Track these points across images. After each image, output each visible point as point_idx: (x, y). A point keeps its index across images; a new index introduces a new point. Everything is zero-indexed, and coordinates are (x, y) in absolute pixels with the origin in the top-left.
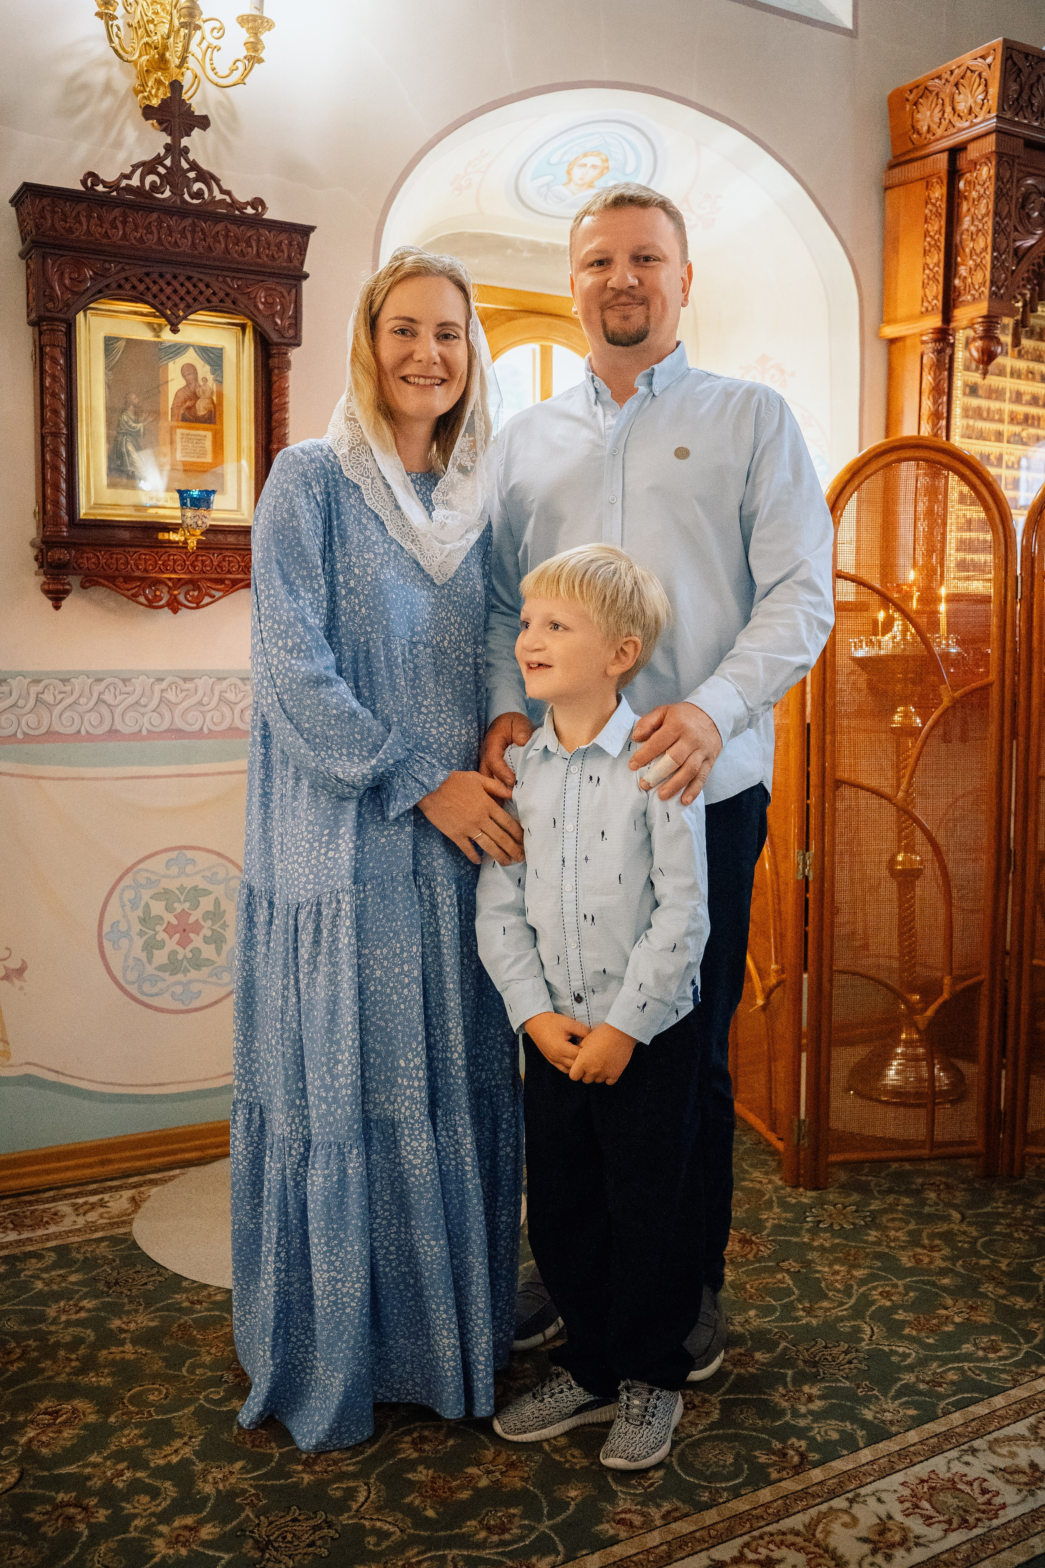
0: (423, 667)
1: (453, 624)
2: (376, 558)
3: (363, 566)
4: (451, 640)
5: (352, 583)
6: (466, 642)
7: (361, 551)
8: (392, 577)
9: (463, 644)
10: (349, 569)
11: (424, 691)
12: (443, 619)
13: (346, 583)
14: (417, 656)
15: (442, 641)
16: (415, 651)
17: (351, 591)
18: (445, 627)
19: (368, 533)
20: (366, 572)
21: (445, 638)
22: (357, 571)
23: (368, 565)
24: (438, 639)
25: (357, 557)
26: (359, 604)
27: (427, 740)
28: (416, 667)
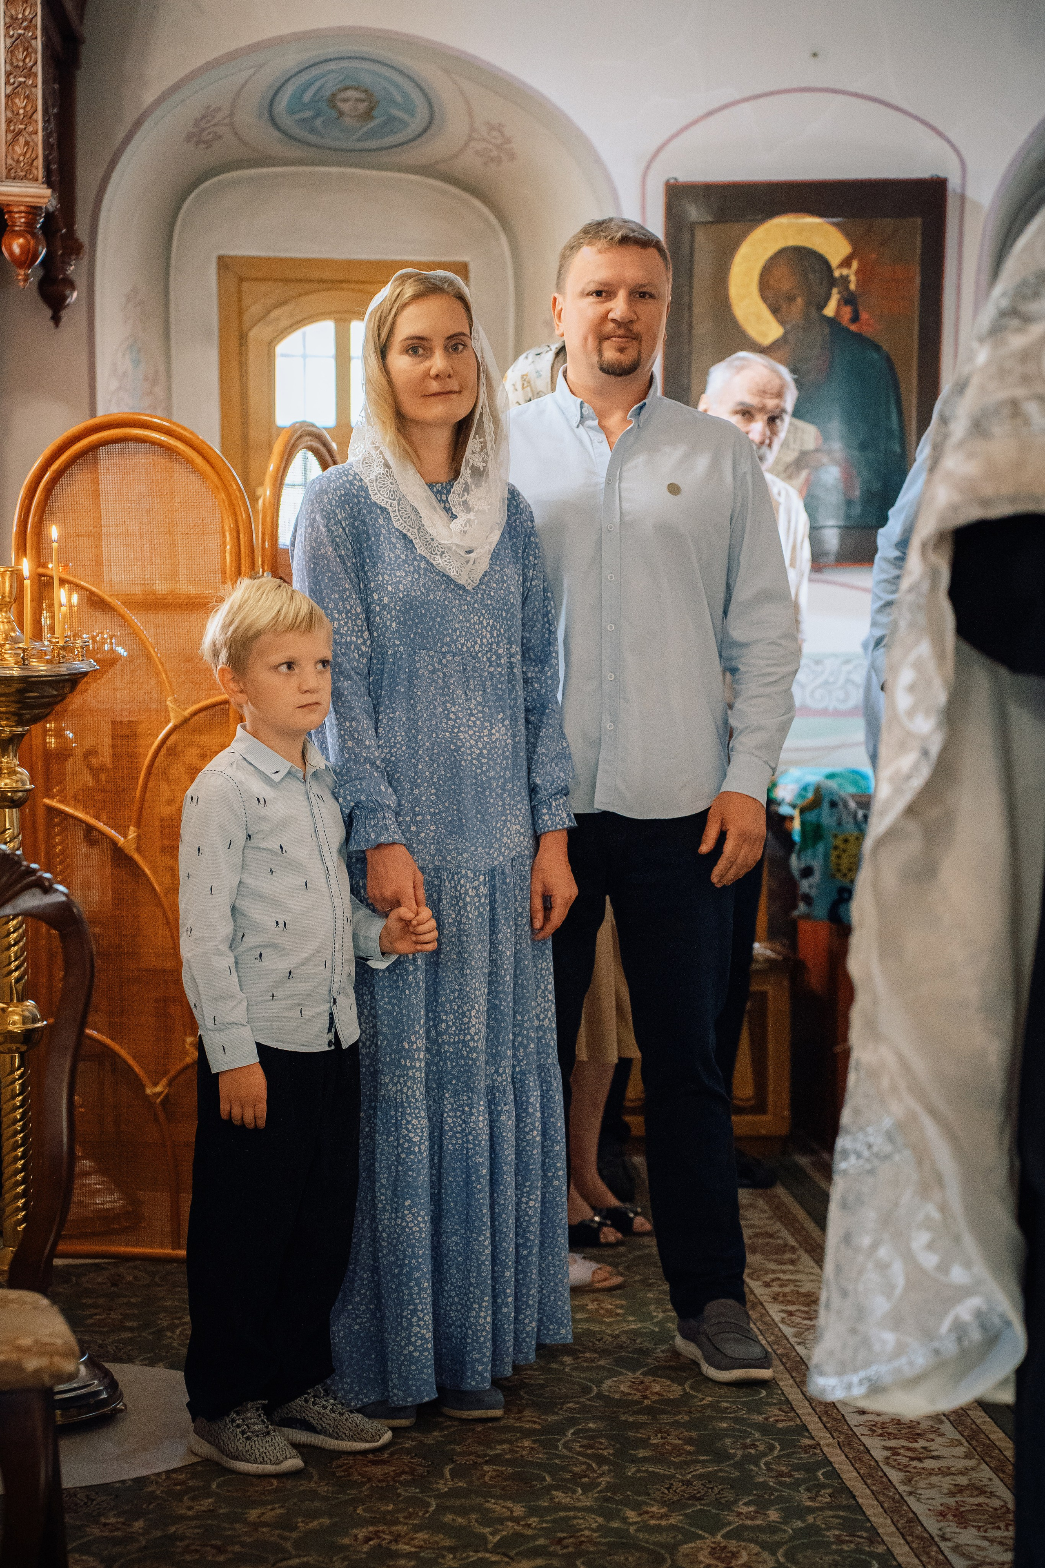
0: (451, 676)
1: (486, 628)
2: (407, 575)
3: (396, 583)
4: (482, 643)
5: (386, 600)
6: (498, 644)
7: (392, 569)
8: (422, 593)
9: (494, 646)
10: (381, 587)
11: (453, 699)
12: (475, 624)
13: (380, 599)
14: (446, 666)
15: (473, 646)
16: (444, 661)
17: (384, 607)
18: (477, 631)
19: (398, 552)
20: (398, 589)
21: (476, 643)
22: (389, 588)
23: (400, 582)
24: (469, 645)
25: (390, 575)
26: (391, 620)
27: (455, 744)
28: (445, 675)
